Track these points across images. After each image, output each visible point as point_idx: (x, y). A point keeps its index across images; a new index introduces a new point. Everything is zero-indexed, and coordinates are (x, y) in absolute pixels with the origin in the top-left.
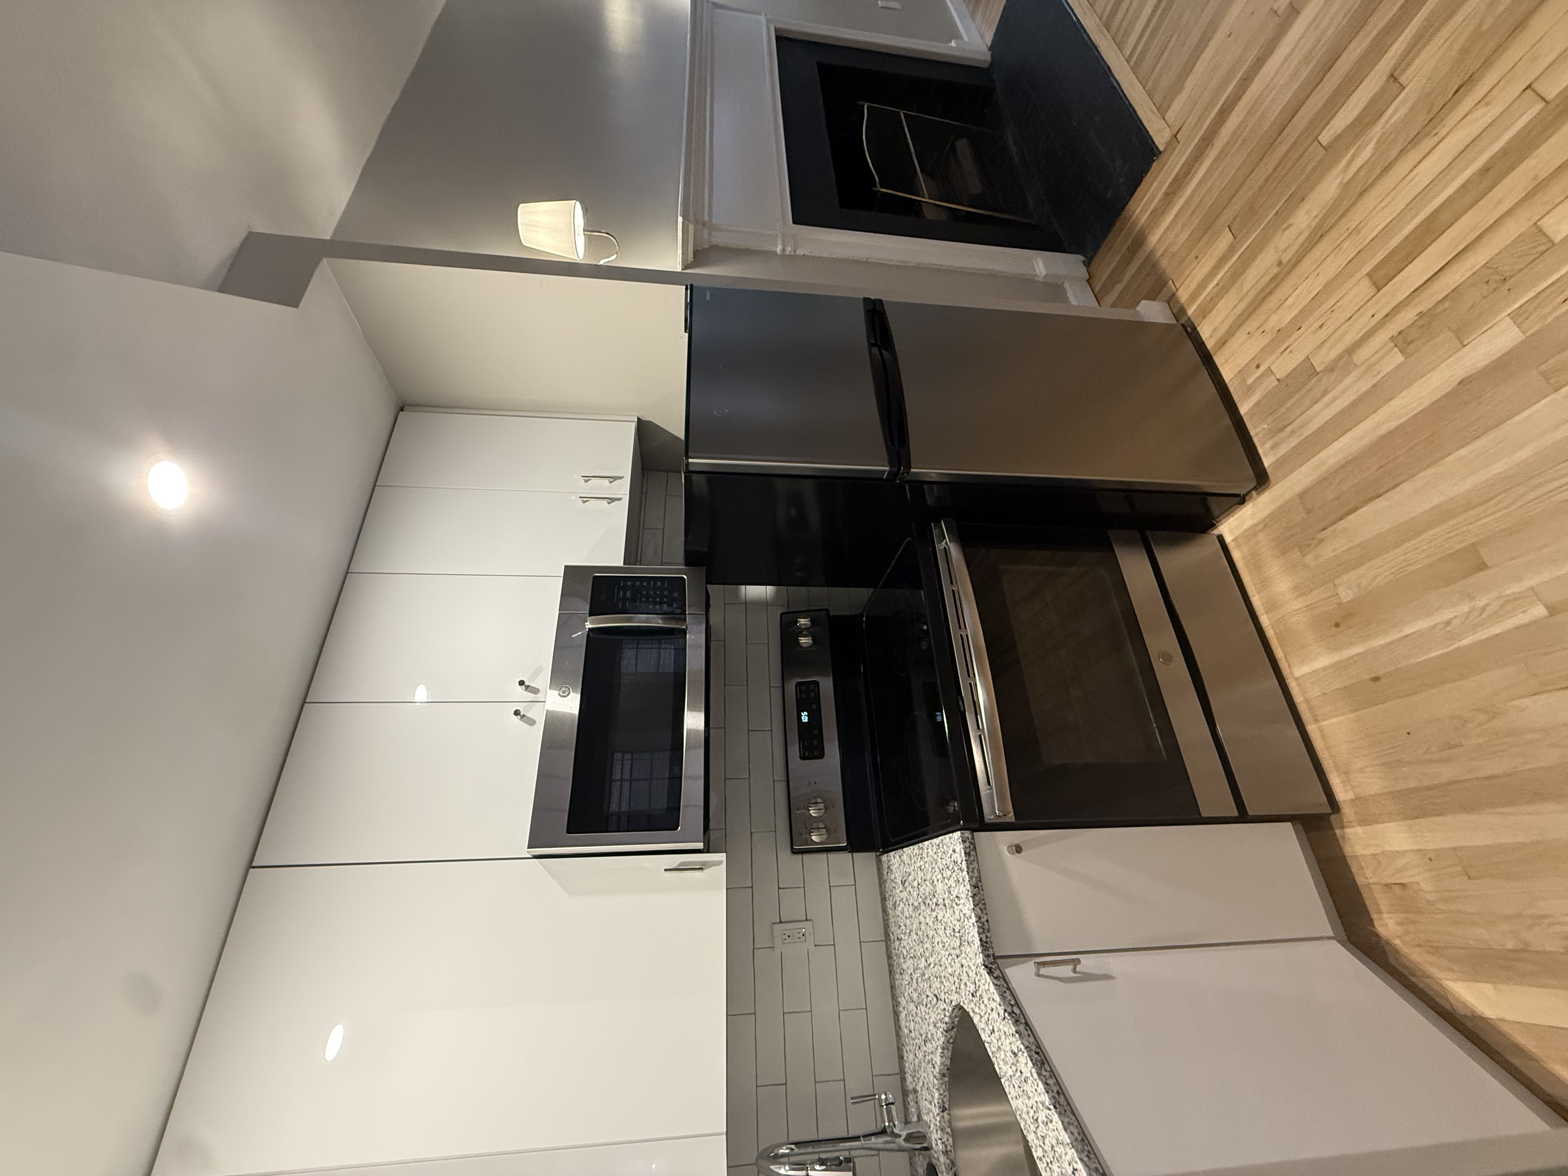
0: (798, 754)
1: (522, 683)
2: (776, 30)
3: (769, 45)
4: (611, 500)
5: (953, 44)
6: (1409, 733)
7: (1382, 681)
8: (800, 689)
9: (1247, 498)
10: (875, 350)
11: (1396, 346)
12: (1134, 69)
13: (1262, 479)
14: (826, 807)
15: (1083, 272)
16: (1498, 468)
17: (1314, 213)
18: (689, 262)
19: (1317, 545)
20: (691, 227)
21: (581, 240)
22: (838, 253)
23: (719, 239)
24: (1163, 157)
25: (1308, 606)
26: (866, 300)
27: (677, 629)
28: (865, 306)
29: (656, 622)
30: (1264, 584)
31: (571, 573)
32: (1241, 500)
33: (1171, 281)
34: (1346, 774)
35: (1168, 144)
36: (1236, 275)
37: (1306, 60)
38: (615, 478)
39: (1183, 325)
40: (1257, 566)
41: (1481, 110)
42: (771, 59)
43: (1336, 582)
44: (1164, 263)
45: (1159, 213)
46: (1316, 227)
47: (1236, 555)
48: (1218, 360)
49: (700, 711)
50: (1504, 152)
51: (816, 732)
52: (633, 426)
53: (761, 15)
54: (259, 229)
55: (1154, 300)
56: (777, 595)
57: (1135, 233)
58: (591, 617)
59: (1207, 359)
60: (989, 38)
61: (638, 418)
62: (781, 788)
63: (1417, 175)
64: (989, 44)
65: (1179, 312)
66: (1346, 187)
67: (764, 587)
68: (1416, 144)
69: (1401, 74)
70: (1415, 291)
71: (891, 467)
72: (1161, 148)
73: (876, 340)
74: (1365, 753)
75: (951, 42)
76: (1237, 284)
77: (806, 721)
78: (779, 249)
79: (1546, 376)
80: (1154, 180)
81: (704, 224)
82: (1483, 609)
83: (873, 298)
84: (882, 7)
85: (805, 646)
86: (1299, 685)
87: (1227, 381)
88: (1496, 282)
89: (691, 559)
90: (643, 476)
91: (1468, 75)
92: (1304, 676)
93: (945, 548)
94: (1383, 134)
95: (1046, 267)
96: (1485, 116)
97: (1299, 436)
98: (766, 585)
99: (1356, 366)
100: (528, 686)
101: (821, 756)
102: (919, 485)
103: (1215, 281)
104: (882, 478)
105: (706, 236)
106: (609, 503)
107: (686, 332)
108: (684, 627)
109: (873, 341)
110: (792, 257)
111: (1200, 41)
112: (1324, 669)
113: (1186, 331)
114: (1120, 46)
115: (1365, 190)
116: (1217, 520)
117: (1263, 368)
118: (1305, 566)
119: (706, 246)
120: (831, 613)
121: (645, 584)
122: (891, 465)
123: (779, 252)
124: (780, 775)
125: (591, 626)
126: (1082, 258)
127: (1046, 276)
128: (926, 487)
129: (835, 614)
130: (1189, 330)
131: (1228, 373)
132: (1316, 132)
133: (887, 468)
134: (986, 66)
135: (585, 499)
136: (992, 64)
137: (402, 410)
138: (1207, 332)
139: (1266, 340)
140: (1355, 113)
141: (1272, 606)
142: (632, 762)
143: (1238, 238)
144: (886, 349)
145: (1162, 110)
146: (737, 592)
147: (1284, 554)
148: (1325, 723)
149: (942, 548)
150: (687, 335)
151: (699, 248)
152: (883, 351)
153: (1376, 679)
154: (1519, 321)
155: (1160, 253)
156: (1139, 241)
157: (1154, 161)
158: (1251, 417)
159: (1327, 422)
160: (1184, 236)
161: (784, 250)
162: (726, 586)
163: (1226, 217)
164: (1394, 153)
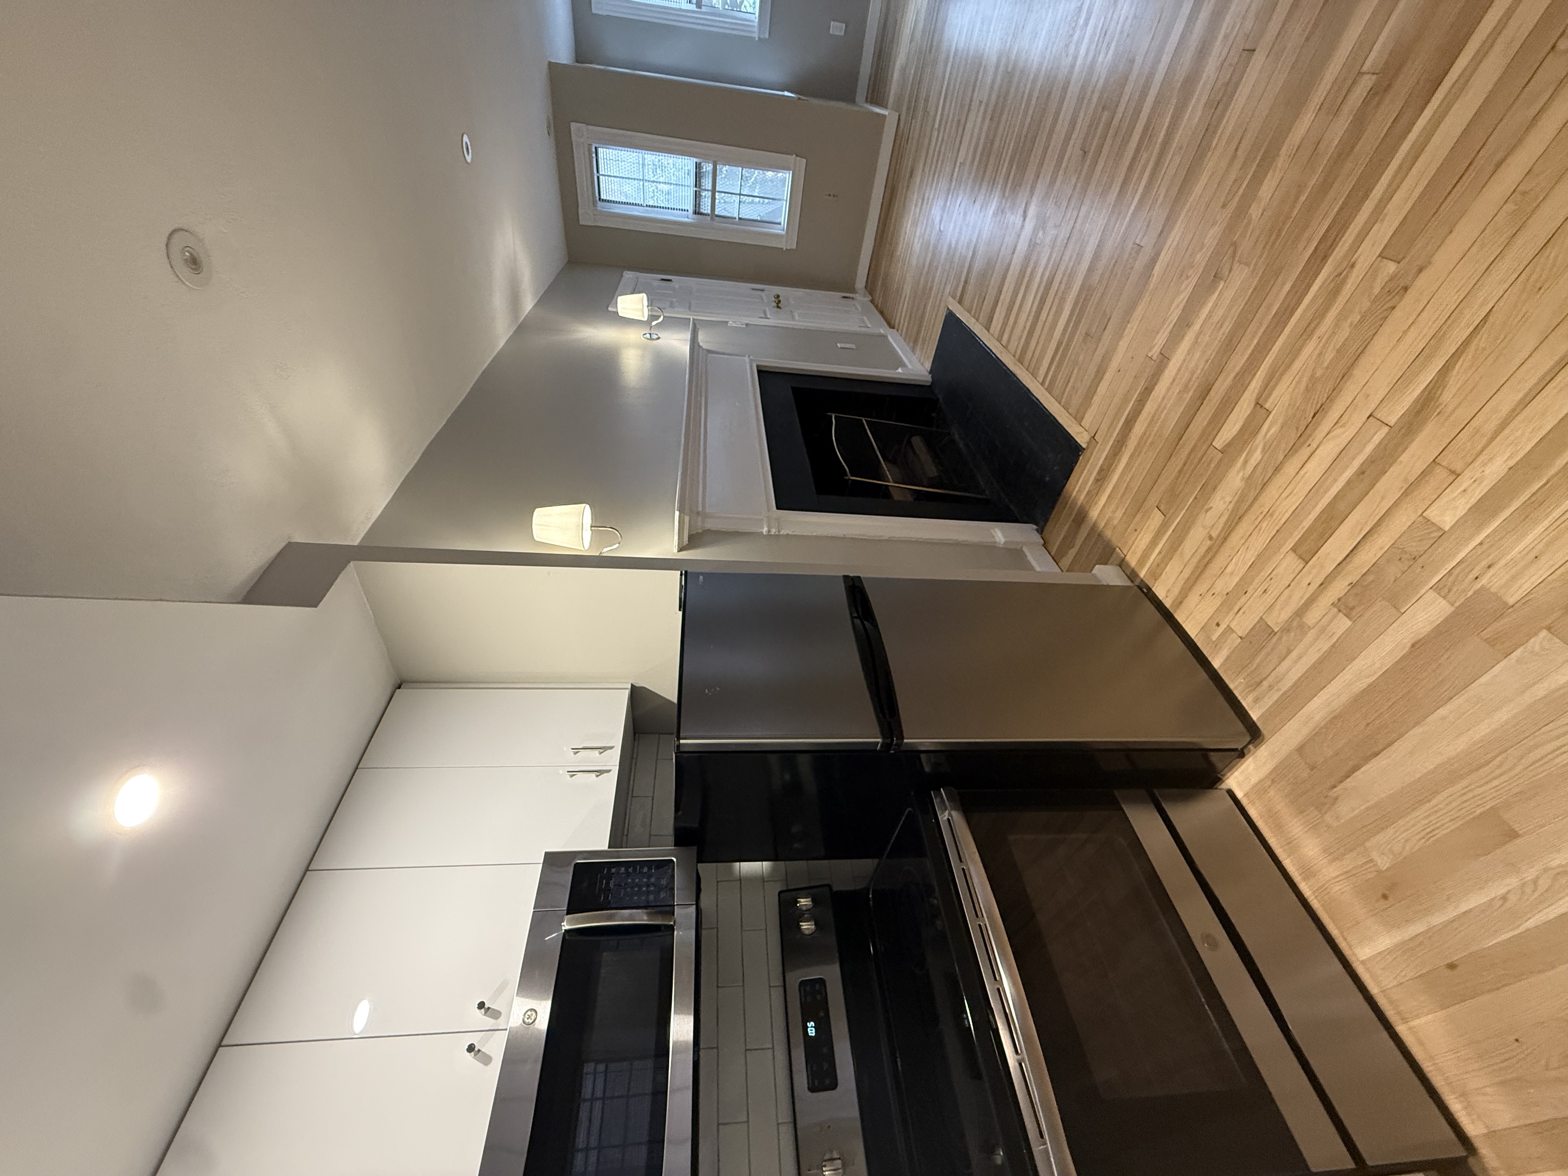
0: (806, 1086)
1: (481, 1005)
2: (758, 366)
3: (753, 379)
4: (600, 772)
5: (900, 370)
6: (1517, 1040)
7: (1459, 968)
8: (804, 990)
9: (1245, 751)
10: (858, 622)
11: (1340, 611)
12: (1049, 390)
13: (1254, 734)
14: (844, 1166)
15: (1037, 538)
16: (1484, 729)
17: (1228, 499)
18: (684, 544)
19: (1333, 804)
20: (687, 519)
21: (587, 534)
22: (819, 532)
23: (711, 525)
24: (1087, 454)
25: (1346, 872)
26: (846, 577)
27: (664, 925)
28: (845, 582)
29: (641, 918)
30: (1292, 846)
31: (552, 860)
32: (1241, 754)
33: (1117, 549)
34: (1463, 1095)
35: (1089, 443)
36: (1174, 546)
37: (1186, 388)
38: (605, 749)
39: (1138, 587)
40: (1279, 827)
41: (1338, 431)
42: (754, 388)
43: (1368, 844)
44: (1108, 533)
45: (1093, 495)
46: (1233, 510)
47: (1252, 812)
48: (1180, 617)
49: (689, 1014)
50: (1371, 461)
51: (825, 1050)
52: (626, 694)
53: (745, 356)
54: (299, 538)
55: (1106, 564)
56: (774, 870)
57: (1077, 507)
58: (569, 916)
59: (1168, 617)
60: (928, 365)
61: (632, 685)
62: (786, 1133)
63: (1306, 473)
64: (929, 369)
65: (1132, 575)
66: (1248, 480)
67: (760, 863)
68: (1296, 451)
69: (1266, 401)
70: (1339, 564)
71: (883, 738)
72: (1084, 446)
73: (857, 612)
74: (1476, 1066)
75: (898, 369)
76: (1178, 552)
77: (814, 1035)
78: (765, 530)
79: (1492, 642)
80: (1084, 469)
81: (698, 513)
82: (1535, 882)
83: (851, 575)
84: (841, 348)
85: (807, 932)
86: (1367, 969)
87: (1193, 637)
88: (1408, 560)
89: (682, 838)
90: (635, 740)
91: (1319, 405)
92: (1369, 959)
93: (948, 819)
94: (1265, 443)
95: (1005, 537)
96: (1344, 435)
97: (1278, 690)
98: (762, 861)
99: (1310, 628)
100: (489, 1008)
101: (833, 1086)
102: (914, 754)
103: (1157, 551)
104: (876, 750)
105: (699, 524)
106: (598, 776)
107: (680, 610)
108: (672, 923)
109: (855, 615)
110: (777, 536)
111: (1098, 372)
112: (1390, 951)
113: (1143, 592)
114: (1034, 375)
115: (1265, 484)
116: (1222, 773)
117: (1223, 627)
118: (1329, 827)
119: (700, 531)
120: (835, 889)
121: (630, 870)
122: (884, 736)
123: (765, 533)
124: (785, 1115)
125: (568, 928)
126: (1035, 527)
127: (1005, 543)
128: (922, 756)
129: (839, 889)
130: (1145, 590)
131: (1192, 630)
132: (1211, 438)
133: (880, 740)
134: (929, 384)
135: (572, 773)
136: (932, 383)
137: (399, 688)
138: (1160, 591)
139: (1218, 602)
140: (1238, 427)
141: (1309, 873)
142: (606, 1075)
143: (1168, 516)
144: (867, 621)
145: (1079, 418)
146: (731, 869)
147: (1302, 812)
148: (1415, 1023)
149: (945, 818)
150: (681, 613)
151: (694, 532)
152: (865, 622)
153: (1452, 966)
154: (1442, 594)
155: (1103, 525)
156: (1081, 517)
157: (1080, 455)
158: (1225, 671)
159: (1300, 678)
160: (1119, 514)
161: (769, 531)
162: (718, 864)
163: (1153, 499)
164: (1281, 457)
